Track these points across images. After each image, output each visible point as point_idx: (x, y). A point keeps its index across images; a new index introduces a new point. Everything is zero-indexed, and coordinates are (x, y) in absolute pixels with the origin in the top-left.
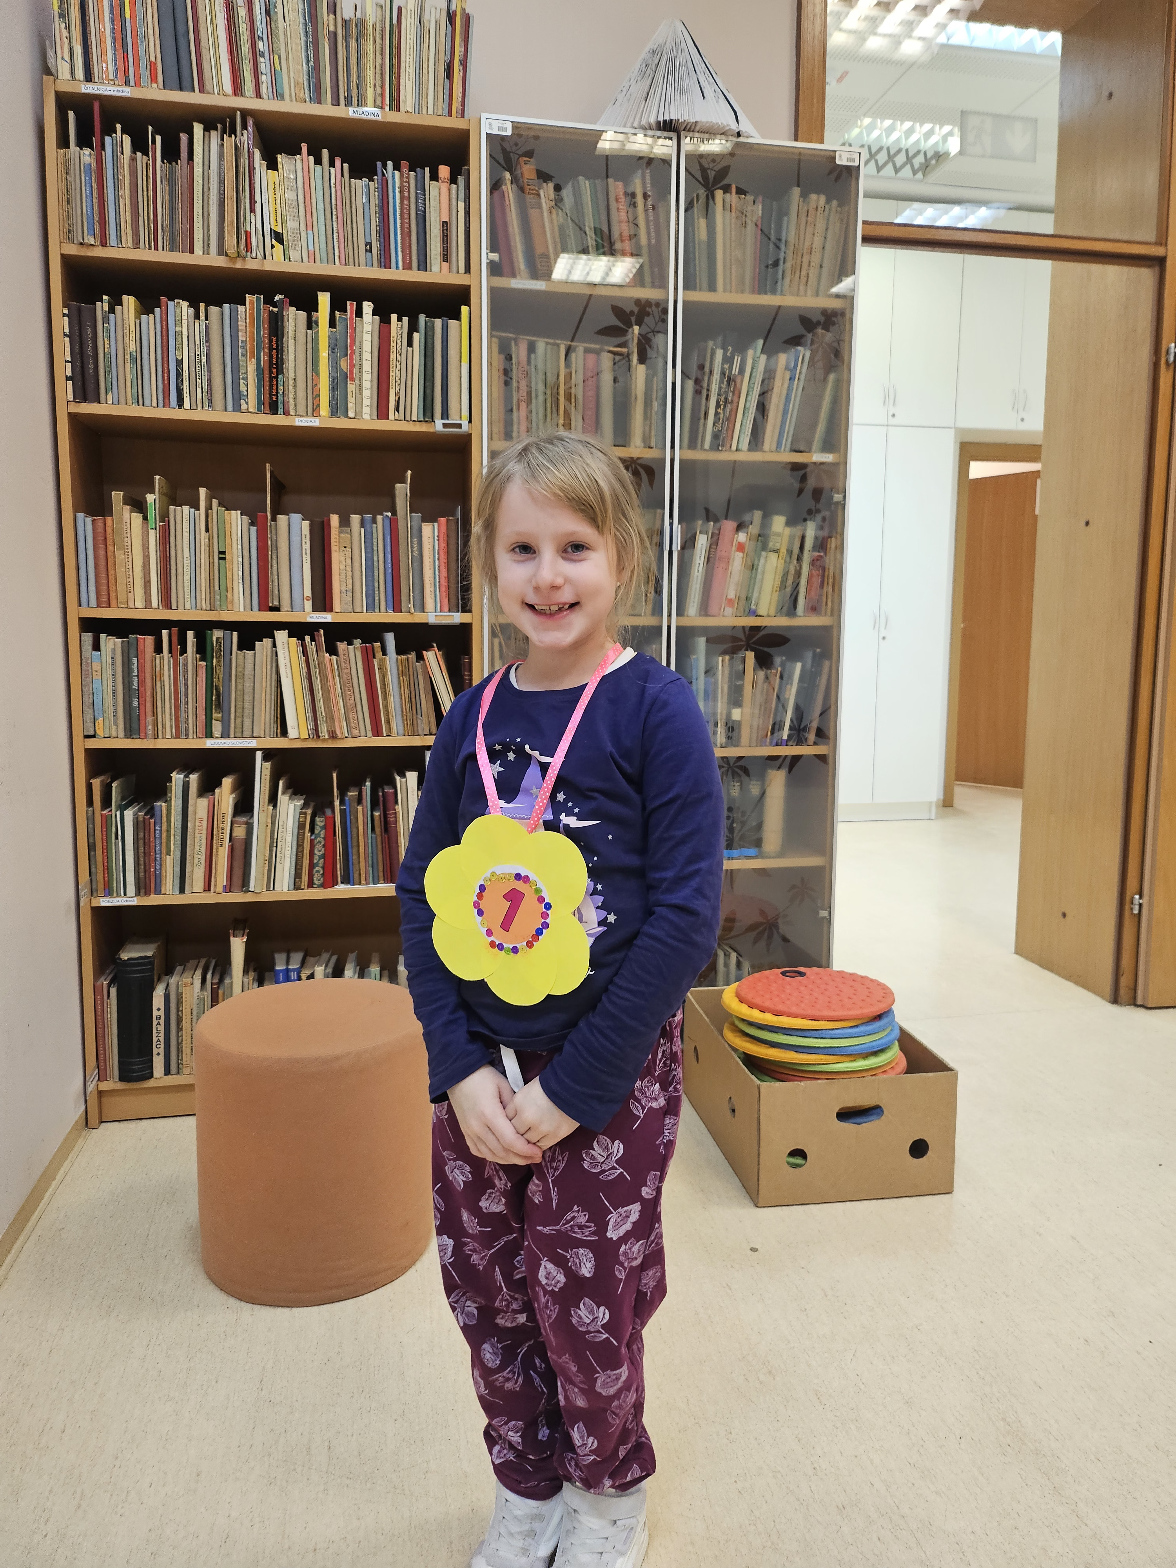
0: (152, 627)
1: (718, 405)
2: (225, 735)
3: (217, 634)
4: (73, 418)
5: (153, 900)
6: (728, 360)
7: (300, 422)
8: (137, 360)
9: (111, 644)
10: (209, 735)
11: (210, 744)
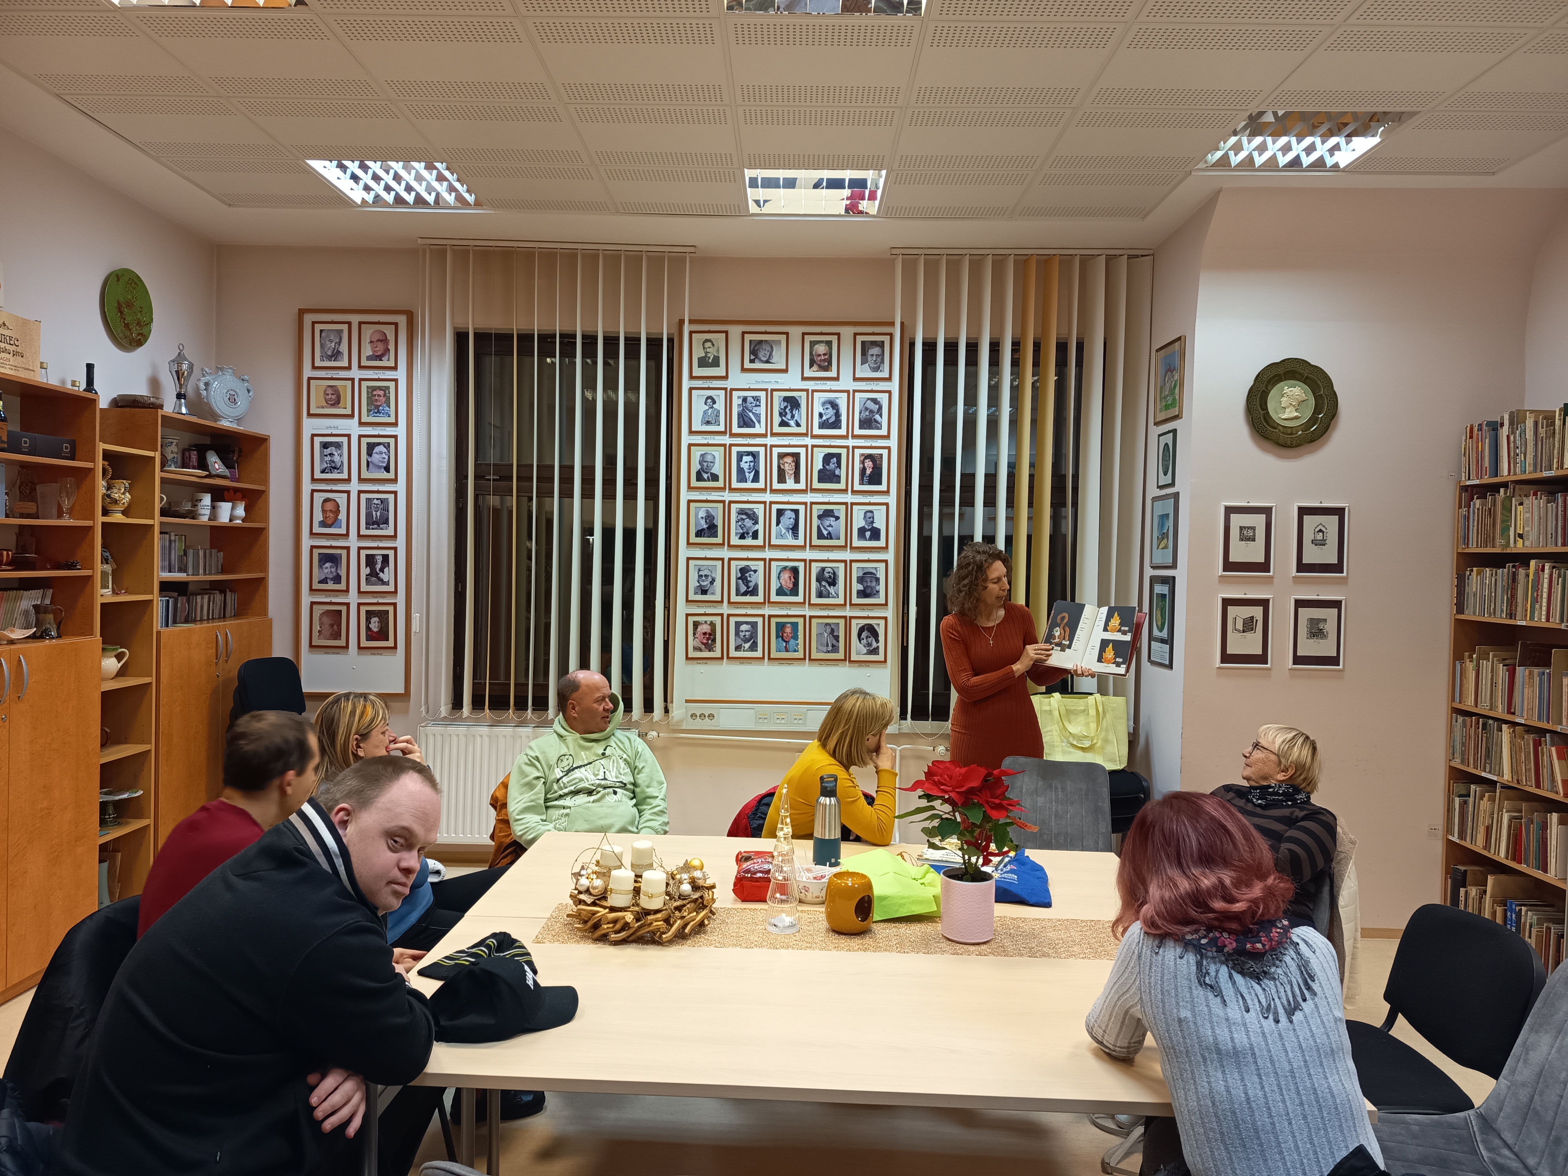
0: (1470, 714)
2: (1490, 772)
3: (1491, 722)
4: (1456, 620)
5: (1463, 843)
7: (1519, 623)
8: (1475, 595)
9: (1460, 719)
10: (1485, 771)
11: (1483, 774)
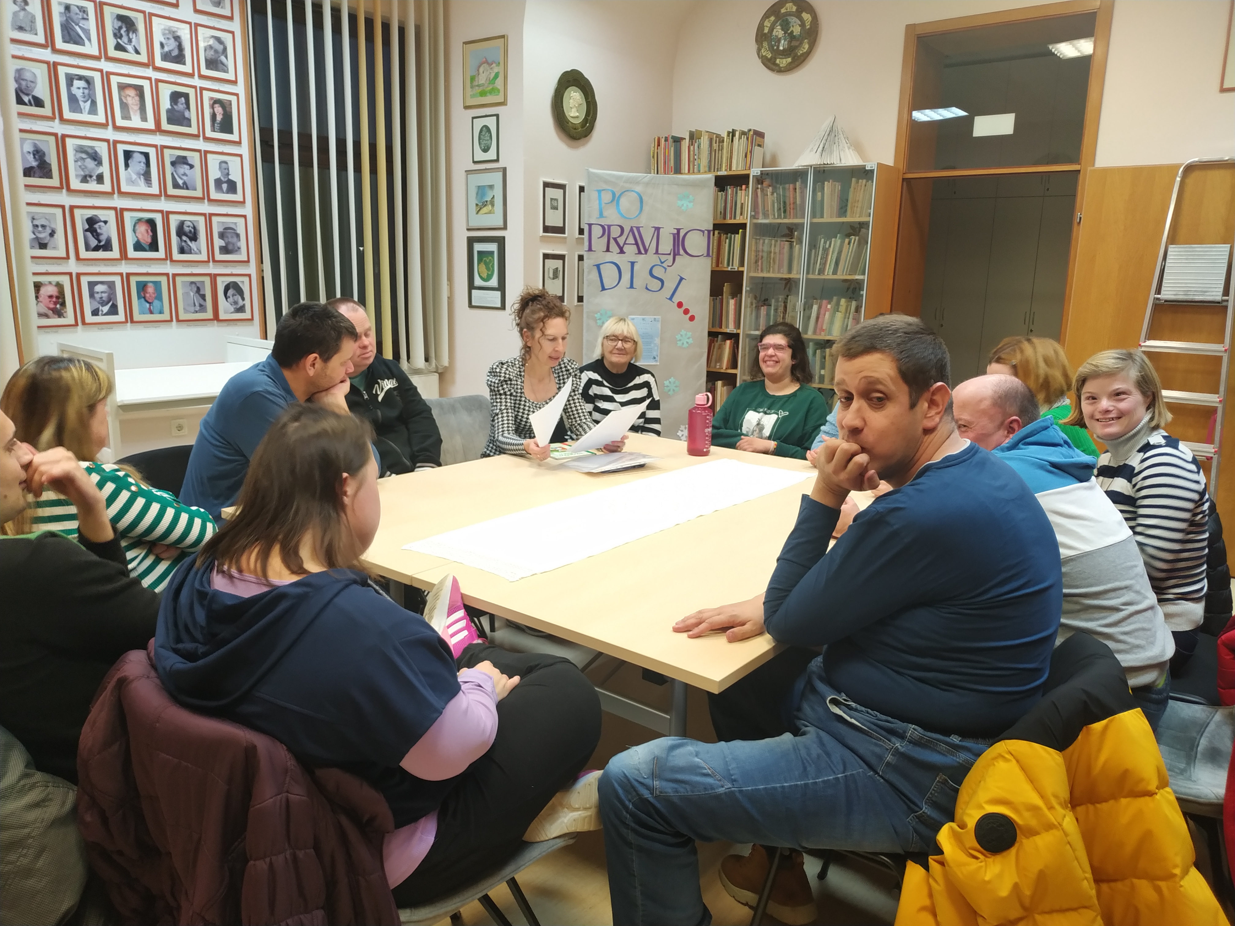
1: (821, 259)
6: (825, 243)
